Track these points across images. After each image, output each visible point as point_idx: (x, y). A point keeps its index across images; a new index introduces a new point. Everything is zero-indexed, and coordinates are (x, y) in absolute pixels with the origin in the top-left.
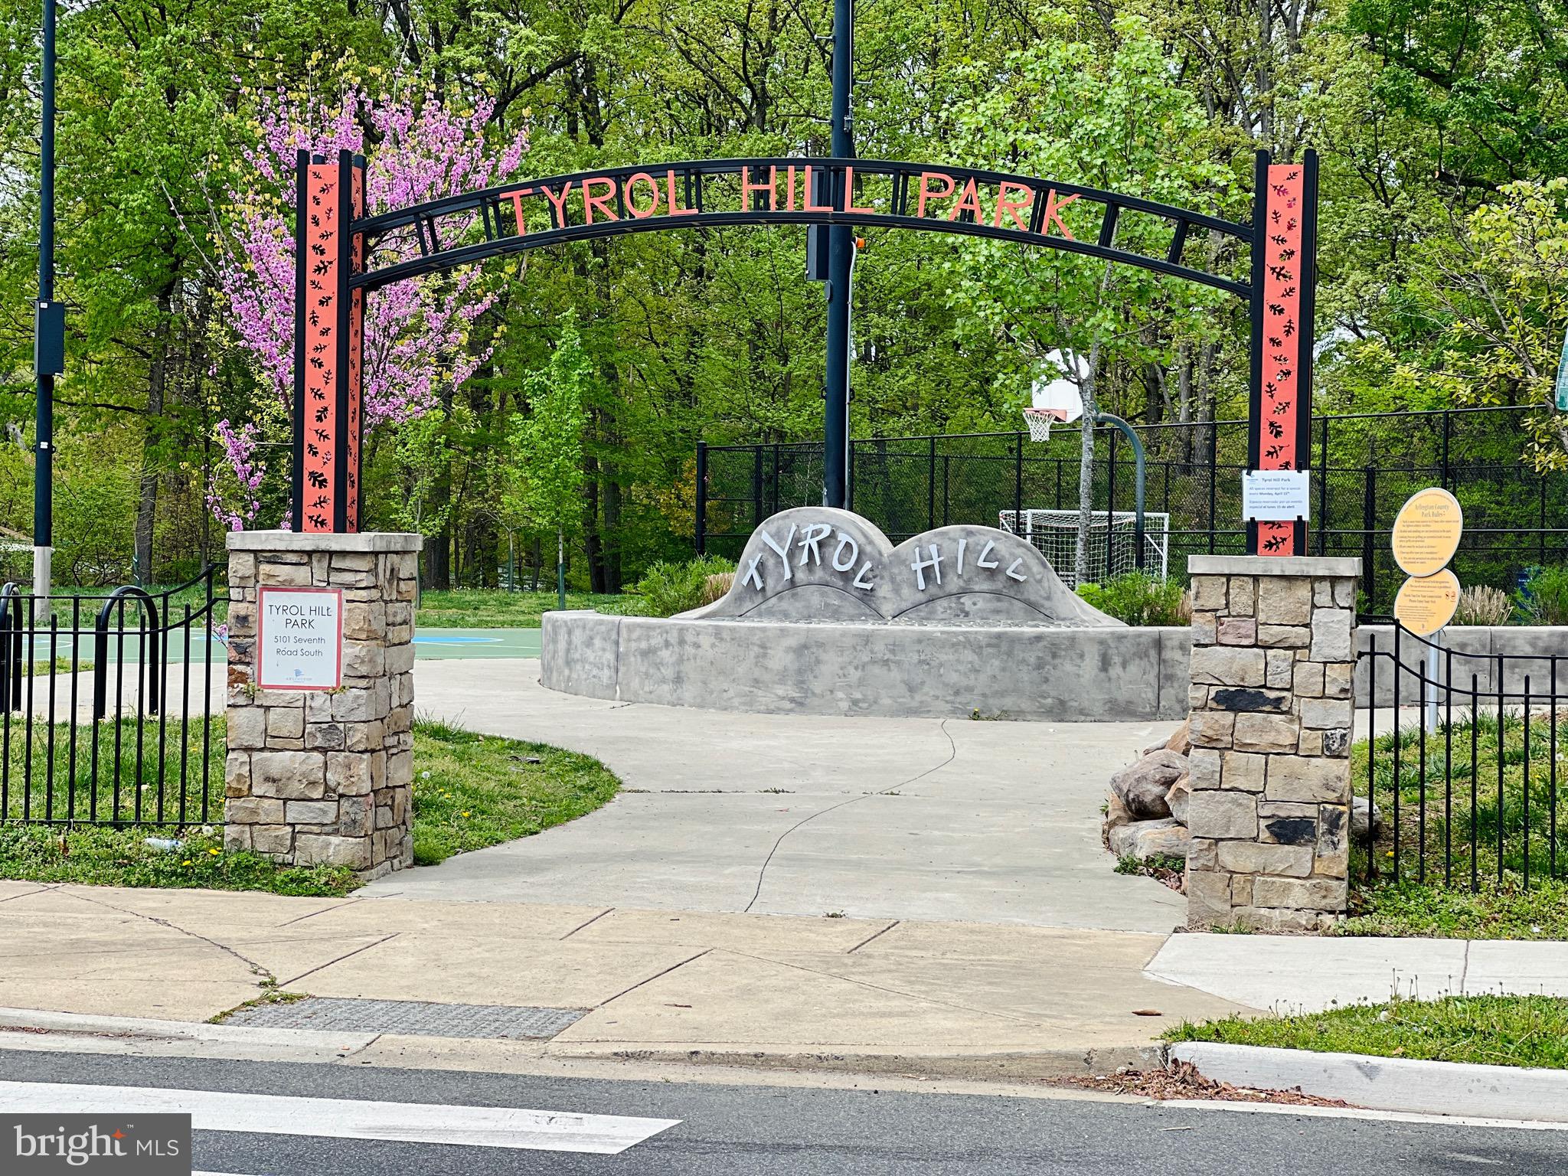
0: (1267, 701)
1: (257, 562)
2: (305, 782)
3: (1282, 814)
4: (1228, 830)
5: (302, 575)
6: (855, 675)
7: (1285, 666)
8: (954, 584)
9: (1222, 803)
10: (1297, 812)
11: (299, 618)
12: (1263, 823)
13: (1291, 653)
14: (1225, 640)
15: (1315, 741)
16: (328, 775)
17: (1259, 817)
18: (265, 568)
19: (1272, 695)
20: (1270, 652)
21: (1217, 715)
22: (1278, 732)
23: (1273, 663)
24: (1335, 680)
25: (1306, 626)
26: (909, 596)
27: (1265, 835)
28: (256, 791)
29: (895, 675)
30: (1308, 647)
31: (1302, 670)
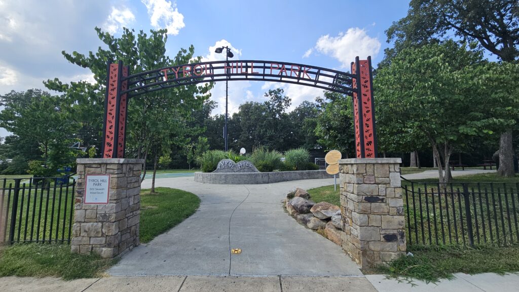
0: (380, 199)
1: (85, 167)
2: (96, 232)
3: (387, 233)
4: (371, 239)
5: (98, 170)
6: (232, 179)
7: (384, 189)
8: (243, 168)
9: (369, 230)
10: (391, 232)
11: (97, 183)
12: (382, 236)
13: (385, 185)
14: (366, 182)
15: (395, 211)
16: (103, 230)
17: (380, 234)
18: (87, 169)
19: (381, 197)
20: (379, 185)
21: (366, 204)
22: (383, 208)
23: (380, 188)
24: (398, 193)
25: (388, 177)
26: (238, 169)
27: (383, 239)
28: (81, 235)
29: (237, 179)
30: (390, 184)
31: (389, 190)
